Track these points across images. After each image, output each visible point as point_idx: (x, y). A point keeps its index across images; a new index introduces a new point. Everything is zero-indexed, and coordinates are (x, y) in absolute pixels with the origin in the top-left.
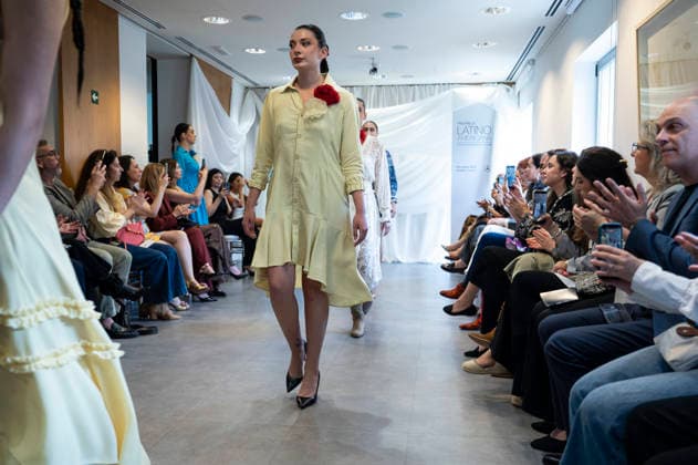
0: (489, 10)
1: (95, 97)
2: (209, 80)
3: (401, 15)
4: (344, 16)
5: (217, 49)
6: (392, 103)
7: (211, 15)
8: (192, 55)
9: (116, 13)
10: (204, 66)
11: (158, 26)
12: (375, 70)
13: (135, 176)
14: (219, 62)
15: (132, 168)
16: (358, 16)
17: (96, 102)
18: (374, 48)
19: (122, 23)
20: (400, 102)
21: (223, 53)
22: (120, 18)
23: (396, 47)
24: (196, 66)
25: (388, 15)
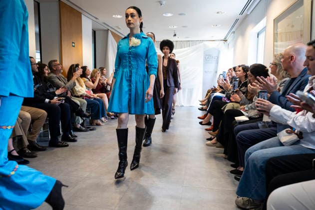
0: (218, 13)
1: (73, 44)
2: (115, 39)
3: (185, 14)
4: (164, 15)
5: (118, 27)
6: (181, 48)
7: (115, 15)
8: (108, 30)
9: (80, 14)
10: (112, 33)
11: (97, 19)
12: (175, 35)
13: (88, 74)
14: (118, 32)
15: (87, 70)
16: (169, 15)
17: (74, 46)
18: (175, 27)
19: (83, 18)
20: (184, 47)
21: (119, 28)
22: (82, 16)
23: (184, 27)
24: (110, 33)
25: (180, 14)
